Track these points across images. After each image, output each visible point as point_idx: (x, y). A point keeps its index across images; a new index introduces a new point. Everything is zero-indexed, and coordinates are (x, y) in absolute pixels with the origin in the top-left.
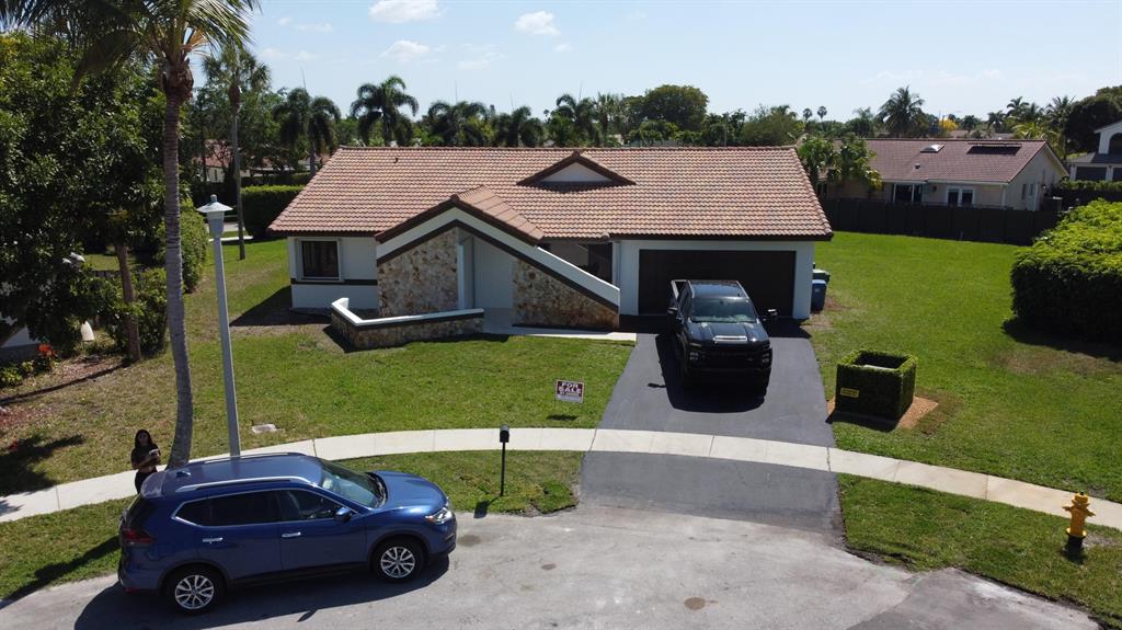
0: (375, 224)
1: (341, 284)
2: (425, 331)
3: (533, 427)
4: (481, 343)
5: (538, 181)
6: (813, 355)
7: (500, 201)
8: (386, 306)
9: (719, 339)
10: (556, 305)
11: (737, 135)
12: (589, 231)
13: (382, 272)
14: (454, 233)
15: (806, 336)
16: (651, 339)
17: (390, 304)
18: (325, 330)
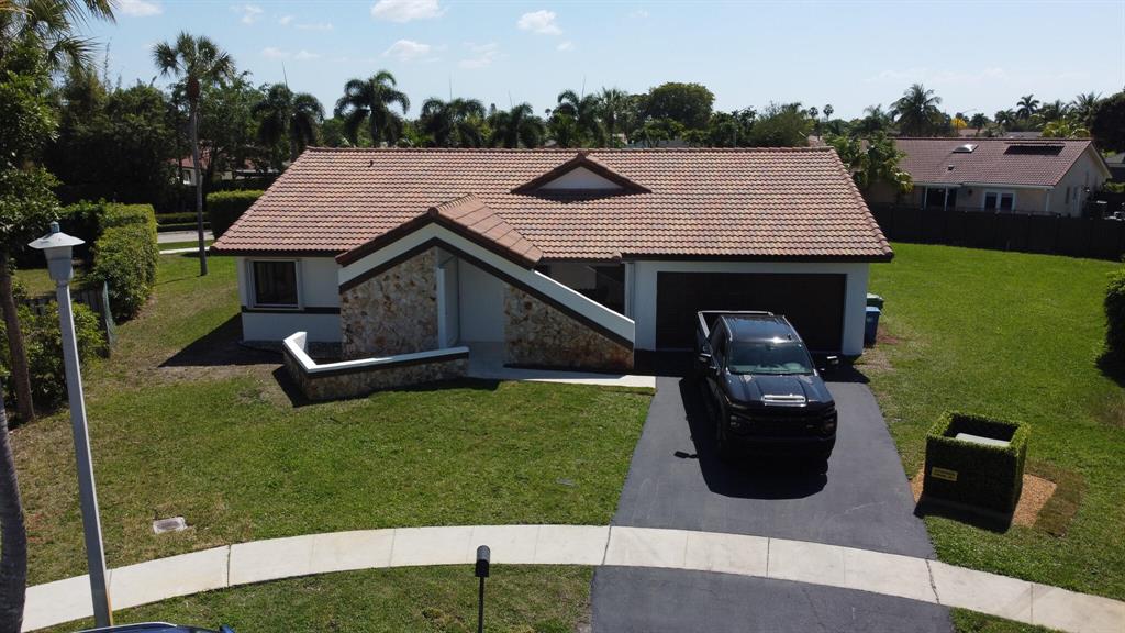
0: (340, 241)
1: (300, 312)
2: (396, 377)
3: (527, 523)
4: (462, 392)
5: (536, 188)
6: (876, 407)
7: (490, 212)
8: (352, 341)
9: (769, 399)
10: (557, 342)
11: (747, 133)
12: (597, 249)
13: (346, 300)
14: (433, 254)
15: (863, 379)
16: (673, 383)
17: (355, 339)
18: (276, 373)
